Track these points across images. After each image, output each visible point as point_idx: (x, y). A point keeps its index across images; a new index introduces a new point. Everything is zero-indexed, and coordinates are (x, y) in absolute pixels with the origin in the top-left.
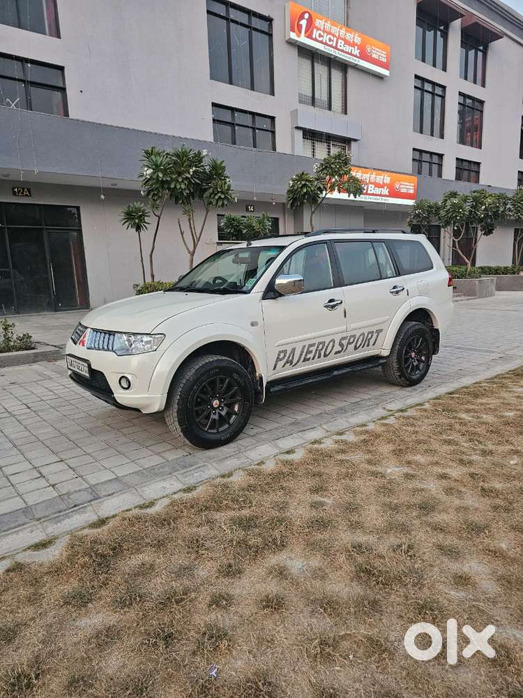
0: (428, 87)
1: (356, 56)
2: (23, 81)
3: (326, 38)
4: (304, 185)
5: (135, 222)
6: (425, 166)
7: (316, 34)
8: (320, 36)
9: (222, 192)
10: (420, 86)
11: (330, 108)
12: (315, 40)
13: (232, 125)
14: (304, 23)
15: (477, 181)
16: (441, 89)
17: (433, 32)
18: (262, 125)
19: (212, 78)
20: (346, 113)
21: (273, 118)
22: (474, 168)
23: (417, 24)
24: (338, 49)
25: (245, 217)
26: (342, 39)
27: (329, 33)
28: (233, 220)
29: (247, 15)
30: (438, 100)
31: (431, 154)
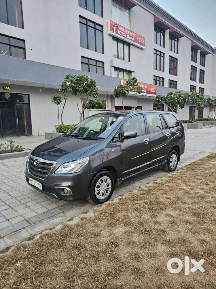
0: (158, 53)
1: (133, 41)
2: (9, 45)
3: (123, 34)
4: (122, 89)
5: (57, 101)
6: (158, 82)
7: (119, 32)
8: (121, 33)
9: (95, 91)
10: (155, 53)
11: (124, 59)
12: (119, 34)
13: (88, 64)
14: (115, 28)
15: (176, 88)
16: (163, 54)
17: (160, 33)
18: (99, 65)
19: (81, 47)
20: (130, 61)
21: (103, 63)
22: (175, 83)
23: (154, 30)
24: (127, 38)
25: (96, 100)
26: (128, 34)
27: (124, 32)
28: (92, 101)
29: (94, 24)
30: (162, 58)
31: (160, 78)
